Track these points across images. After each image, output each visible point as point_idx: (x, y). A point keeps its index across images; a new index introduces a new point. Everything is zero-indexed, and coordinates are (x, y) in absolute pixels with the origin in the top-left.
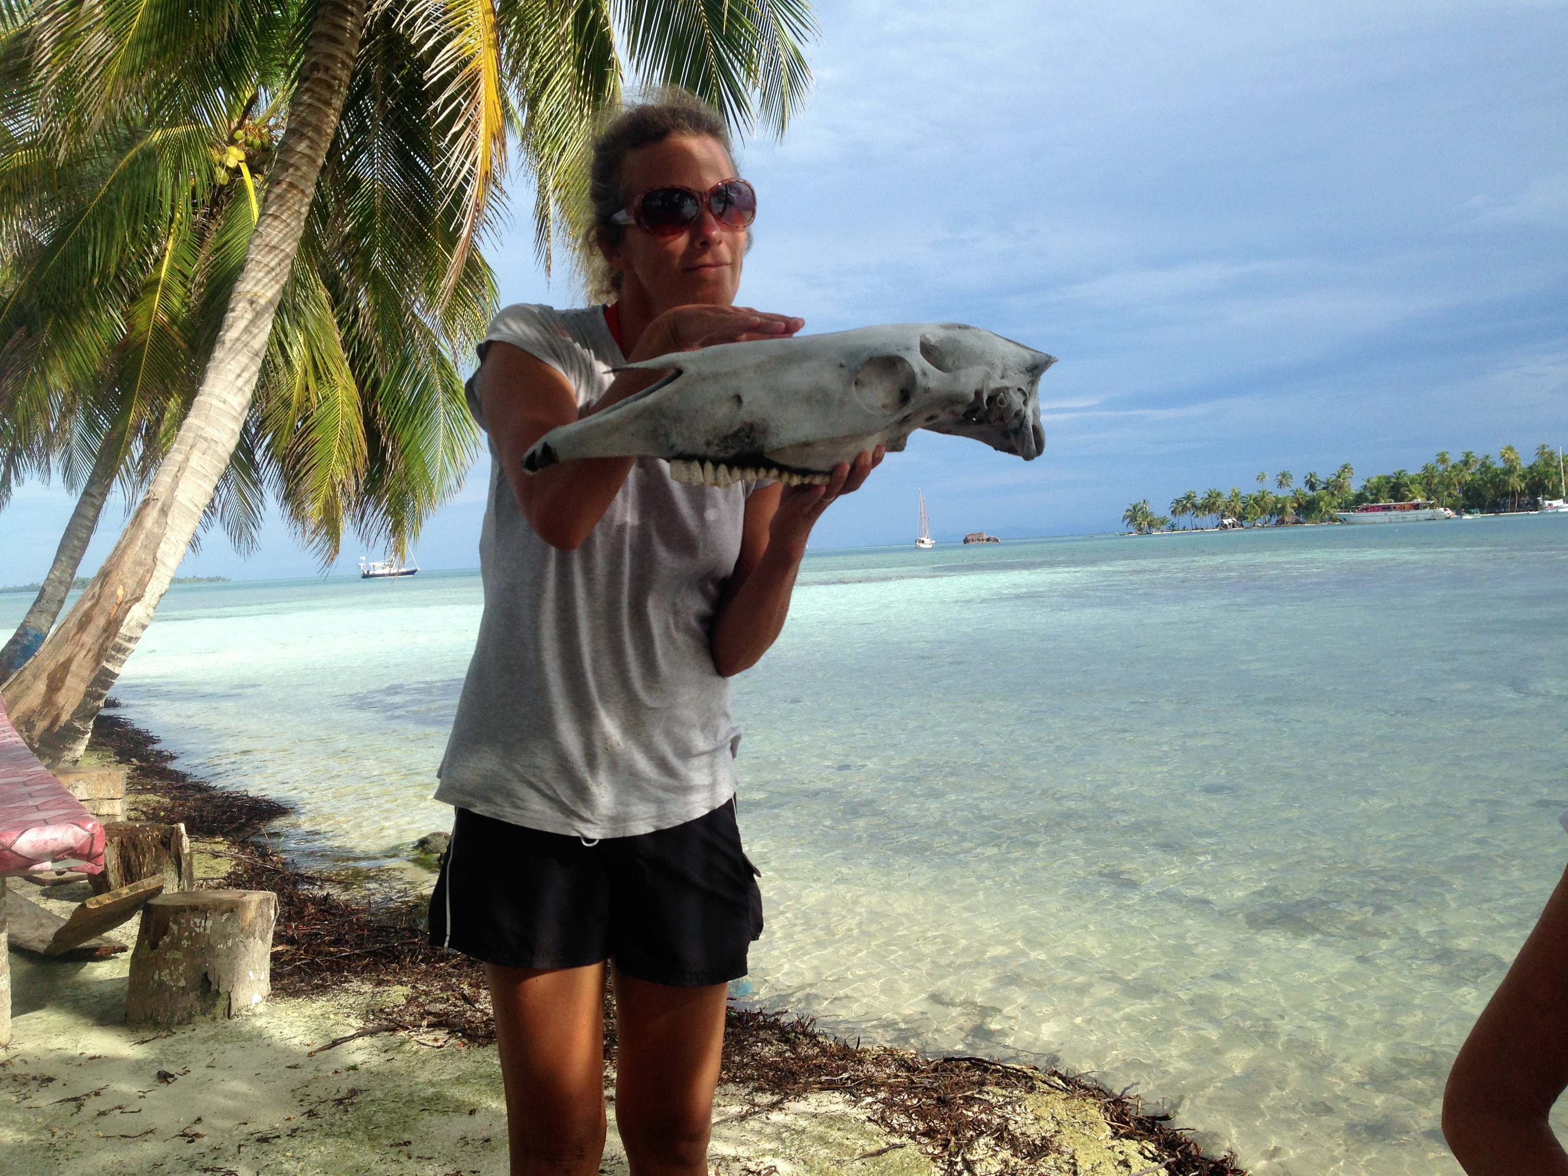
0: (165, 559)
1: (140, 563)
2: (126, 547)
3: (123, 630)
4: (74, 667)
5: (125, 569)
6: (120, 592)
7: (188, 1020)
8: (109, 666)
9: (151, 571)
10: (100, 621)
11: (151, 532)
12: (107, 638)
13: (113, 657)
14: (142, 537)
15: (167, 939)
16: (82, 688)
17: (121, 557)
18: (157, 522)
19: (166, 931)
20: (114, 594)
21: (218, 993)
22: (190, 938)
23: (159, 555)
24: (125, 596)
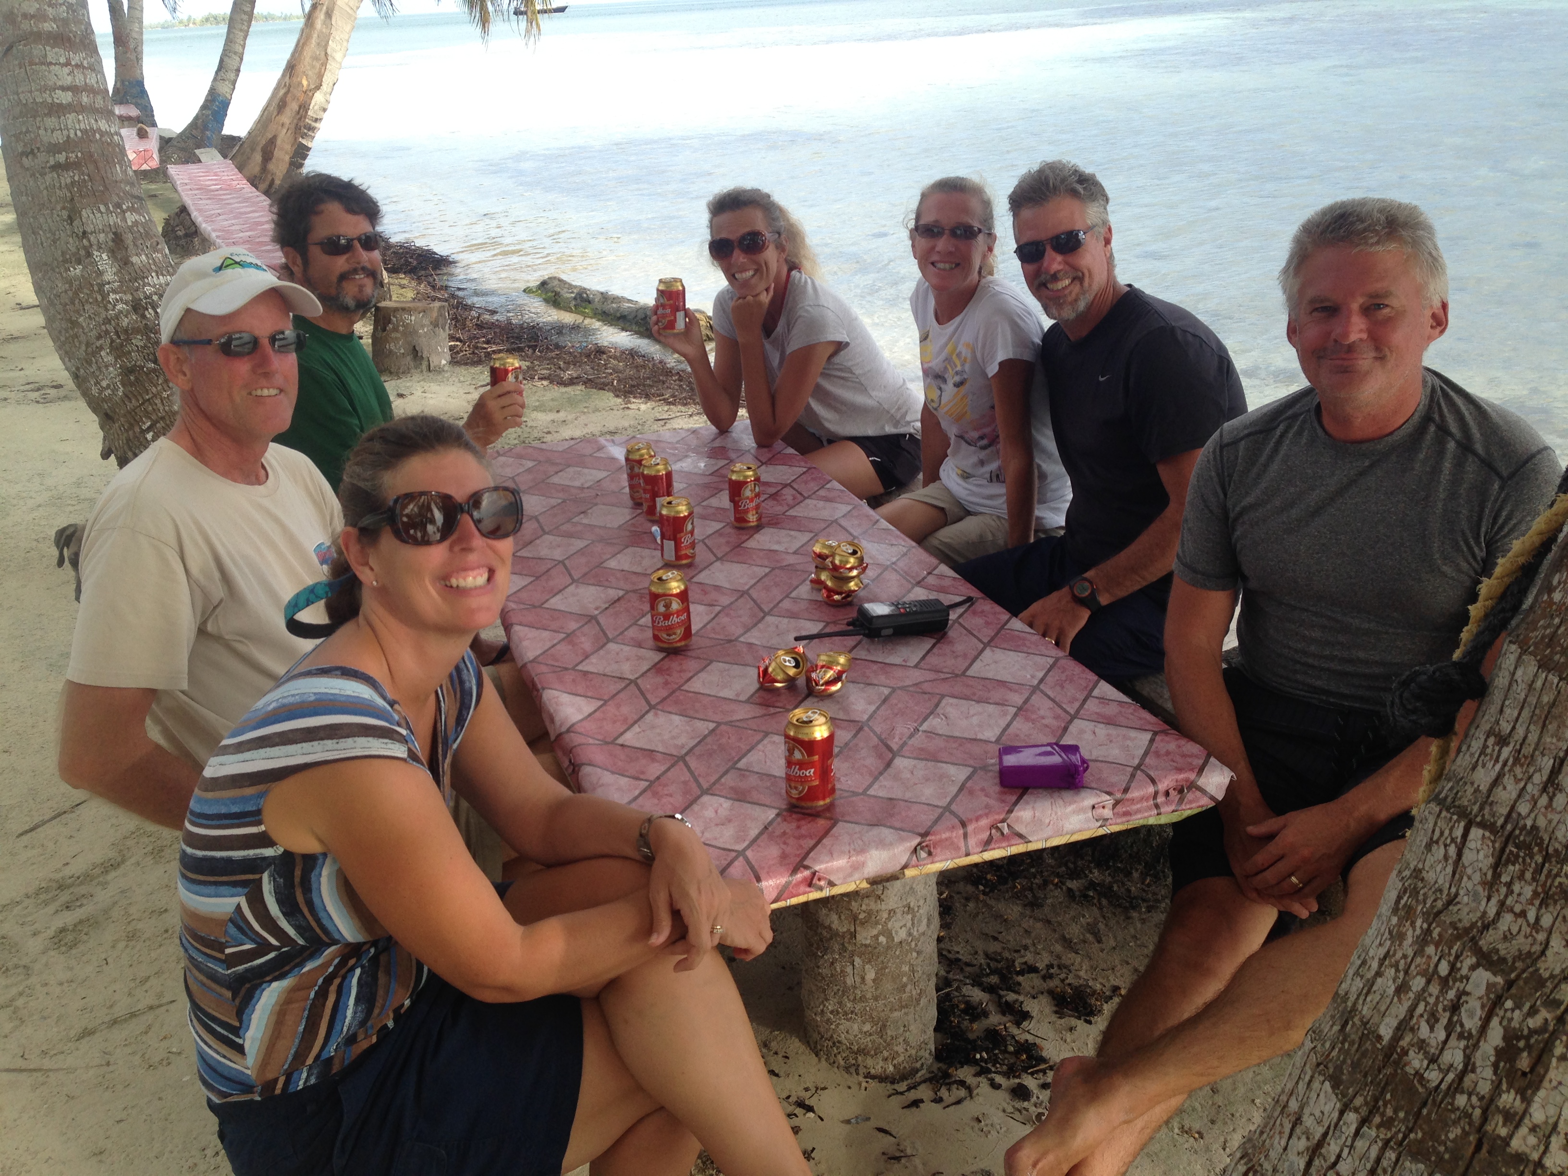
0: (334, 54)
1: (316, 58)
2: (304, 44)
3: (310, 113)
4: (279, 142)
5: (306, 63)
6: (305, 83)
7: (407, 372)
8: (304, 142)
9: (324, 65)
10: (294, 106)
11: (321, 32)
12: (300, 119)
13: (306, 134)
14: (315, 36)
15: (391, 326)
16: (287, 158)
17: (301, 52)
18: (324, 23)
19: (390, 321)
20: (300, 83)
21: (422, 357)
22: (403, 326)
23: (329, 51)
24: (309, 85)
